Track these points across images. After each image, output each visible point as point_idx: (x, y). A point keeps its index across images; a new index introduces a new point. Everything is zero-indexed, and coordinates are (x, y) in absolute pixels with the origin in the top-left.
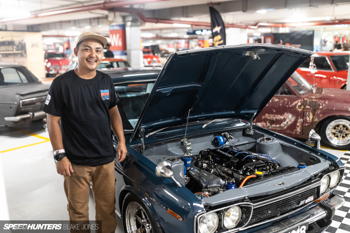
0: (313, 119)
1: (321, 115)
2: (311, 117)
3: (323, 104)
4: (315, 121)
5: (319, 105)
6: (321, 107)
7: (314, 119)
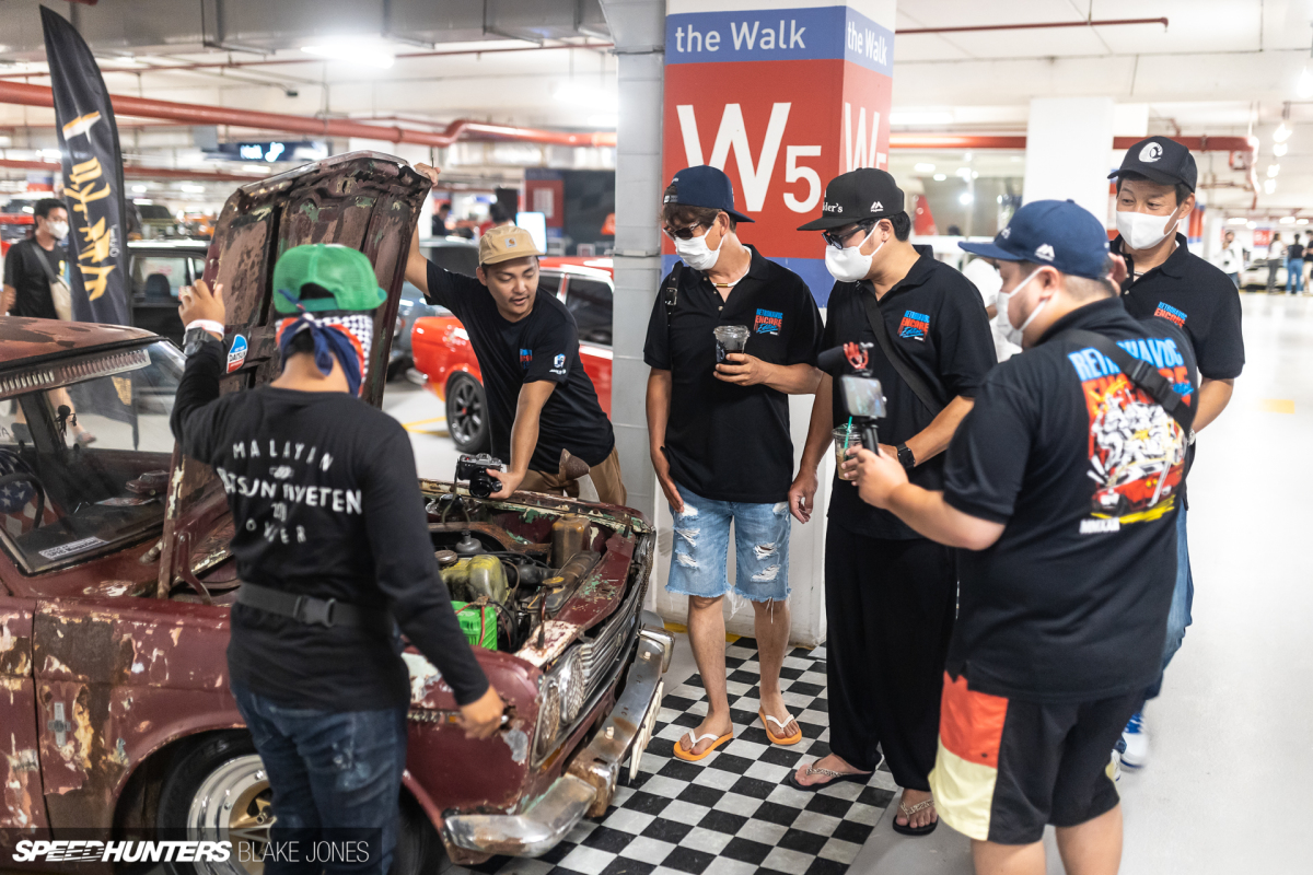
0: (97, 752)
1: (144, 725)
2: (85, 735)
3: (149, 647)
4: (110, 765)
5: (127, 654)
6: (138, 668)
7: (105, 752)
